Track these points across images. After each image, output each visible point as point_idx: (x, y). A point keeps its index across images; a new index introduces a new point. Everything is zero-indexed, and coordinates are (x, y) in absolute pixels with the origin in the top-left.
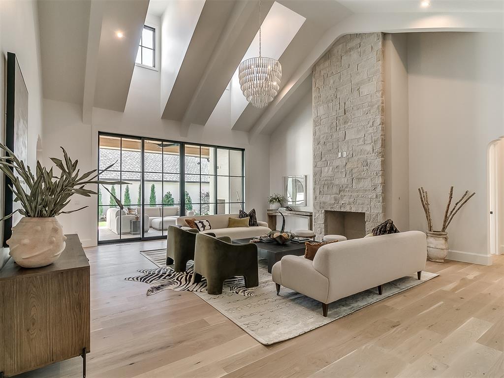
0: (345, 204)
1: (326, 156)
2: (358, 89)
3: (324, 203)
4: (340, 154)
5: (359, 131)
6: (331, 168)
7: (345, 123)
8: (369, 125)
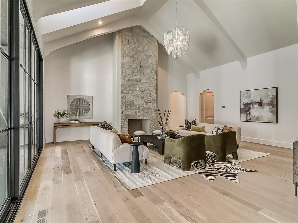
0: (141, 115)
1: (130, 88)
2: (147, 59)
3: (128, 115)
4: (138, 88)
5: (147, 79)
6: (132, 95)
7: (141, 72)
8: (151, 78)
